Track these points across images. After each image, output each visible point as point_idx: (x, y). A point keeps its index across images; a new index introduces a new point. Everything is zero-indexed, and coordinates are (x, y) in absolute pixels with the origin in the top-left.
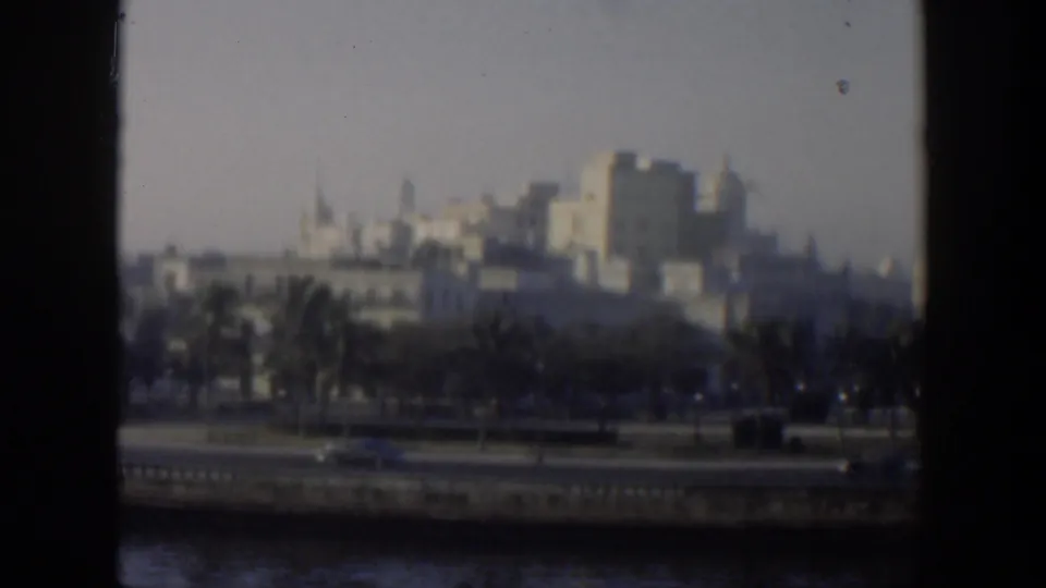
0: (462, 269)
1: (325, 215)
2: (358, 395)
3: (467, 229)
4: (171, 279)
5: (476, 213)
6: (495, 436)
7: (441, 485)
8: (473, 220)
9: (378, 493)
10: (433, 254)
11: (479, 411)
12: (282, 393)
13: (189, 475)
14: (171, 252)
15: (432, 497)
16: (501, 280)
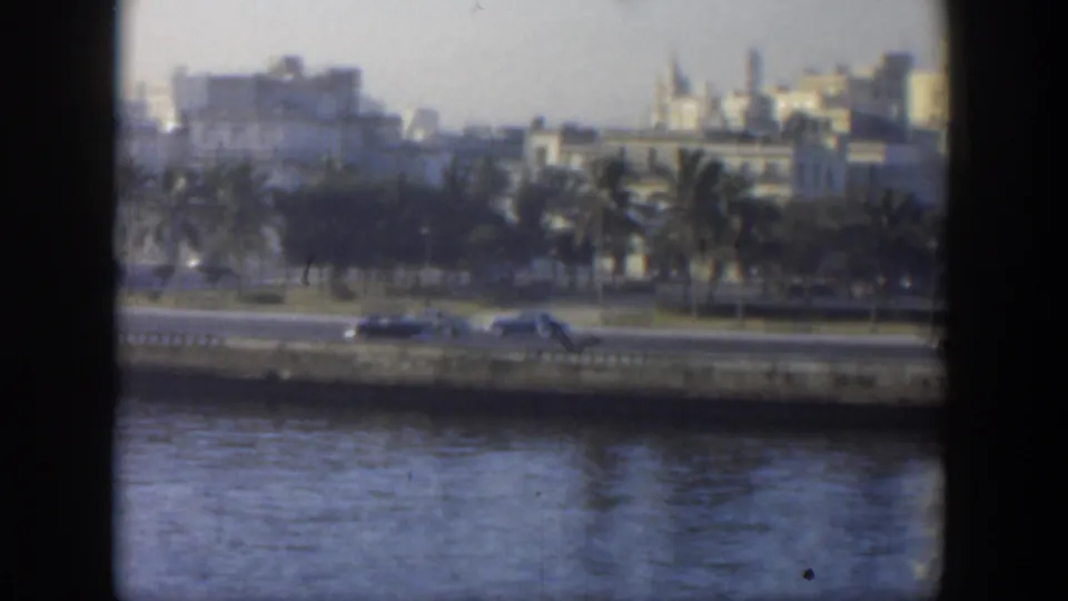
0: (831, 143)
1: (681, 87)
2: (732, 274)
3: (828, 101)
4: (542, 152)
5: (833, 85)
6: (885, 316)
7: (850, 368)
8: (832, 91)
9: (789, 377)
10: (801, 126)
11: (858, 290)
12: (656, 273)
13: (599, 360)
14: (538, 125)
15: (841, 380)
16: (868, 154)
